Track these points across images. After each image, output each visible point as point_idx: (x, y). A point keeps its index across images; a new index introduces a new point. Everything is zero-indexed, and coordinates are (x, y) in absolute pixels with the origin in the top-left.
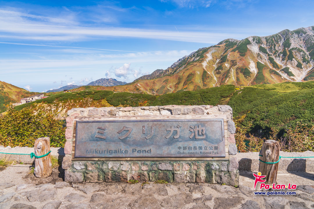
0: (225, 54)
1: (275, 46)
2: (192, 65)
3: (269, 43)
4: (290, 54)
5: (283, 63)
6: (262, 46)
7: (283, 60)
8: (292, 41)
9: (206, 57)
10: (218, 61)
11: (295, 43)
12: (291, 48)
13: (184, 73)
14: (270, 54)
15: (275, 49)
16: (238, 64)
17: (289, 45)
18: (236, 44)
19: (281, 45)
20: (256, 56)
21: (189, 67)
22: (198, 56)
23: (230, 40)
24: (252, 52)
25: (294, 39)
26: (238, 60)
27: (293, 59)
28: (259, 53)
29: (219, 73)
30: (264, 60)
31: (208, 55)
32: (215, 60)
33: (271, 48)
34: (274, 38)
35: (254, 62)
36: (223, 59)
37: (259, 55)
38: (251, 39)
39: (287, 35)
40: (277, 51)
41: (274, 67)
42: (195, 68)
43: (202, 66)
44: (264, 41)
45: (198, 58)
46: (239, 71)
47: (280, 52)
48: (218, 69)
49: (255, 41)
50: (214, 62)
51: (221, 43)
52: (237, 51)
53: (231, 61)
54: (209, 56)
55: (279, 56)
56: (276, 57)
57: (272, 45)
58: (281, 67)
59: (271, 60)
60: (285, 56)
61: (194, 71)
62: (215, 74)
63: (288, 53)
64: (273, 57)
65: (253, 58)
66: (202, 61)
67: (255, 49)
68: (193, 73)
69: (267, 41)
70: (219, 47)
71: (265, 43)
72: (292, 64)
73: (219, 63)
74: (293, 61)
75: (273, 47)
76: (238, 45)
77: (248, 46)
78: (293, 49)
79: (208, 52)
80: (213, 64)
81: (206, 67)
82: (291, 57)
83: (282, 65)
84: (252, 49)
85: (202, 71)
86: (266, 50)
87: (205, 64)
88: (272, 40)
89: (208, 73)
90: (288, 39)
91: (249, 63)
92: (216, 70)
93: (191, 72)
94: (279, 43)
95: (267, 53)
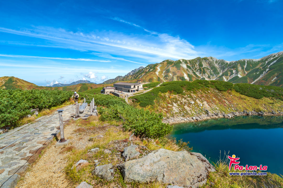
0: (168, 68)
1: (195, 65)
2: (150, 74)
3: (191, 63)
4: (203, 70)
5: (201, 75)
6: (188, 65)
7: (200, 73)
8: (203, 63)
9: (157, 69)
10: (164, 72)
11: (205, 65)
12: (203, 67)
13: (146, 78)
14: (193, 69)
15: (195, 67)
16: (177, 74)
17: (202, 66)
18: (173, 62)
19: (198, 65)
20: (186, 70)
21: (148, 74)
22: (151, 68)
23: (169, 60)
24: (183, 68)
25: (204, 62)
26: (177, 72)
27: (206, 73)
28: (187, 69)
29: (166, 79)
30: (190, 73)
31: (157, 68)
32: (162, 71)
33: (193, 66)
34: (194, 61)
35: (186, 73)
36: (168, 71)
37: (187, 70)
38: (181, 61)
39: (200, 60)
40: (196, 68)
41: (196, 77)
42: (152, 75)
43: (156, 74)
44: (188, 62)
45: (152, 70)
46: (179, 79)
47: (198, 69)
48: (166, 76)
49: (184, 62)
50: (162, 72)
51: (164, 62)
52: (175, 67)
53: (173, 72)
54: (159, 69)
55: (198, 71)
56: (196, 71)
57: (193, 65)
58: (200, 77)
59: (194, 73)
60: (201, 71)
61: (152, 77)
62: (164, 80)
63: (202, 70)
64: (195, 71)
65: (185, 71)
66: (155, 71)
67: (184, 66)
68: (152, 78)
69: (190, 62)
70: (164, 64)
71: (189, 63)
72: (205, 76)
73: (165, 73)
74: (205, 75)
75: (194, 66)
76: (174, 63)
77: (181, 65)
78: (204, 68)
79: (157, 67)
80: (162, 74)
81: (159, 75)
82: (204, 72)
83: (200, 76)
84: (183, 66)
85: (157, 77)
86: (190, 67)
87: (157, 73)
88: (193, 62)
89: (161, 78)
90: (201, 62)
91: (184, 74)
92: (165, 77)
93: (150, 77)
94: (197, 64)
95: (191, 69)
